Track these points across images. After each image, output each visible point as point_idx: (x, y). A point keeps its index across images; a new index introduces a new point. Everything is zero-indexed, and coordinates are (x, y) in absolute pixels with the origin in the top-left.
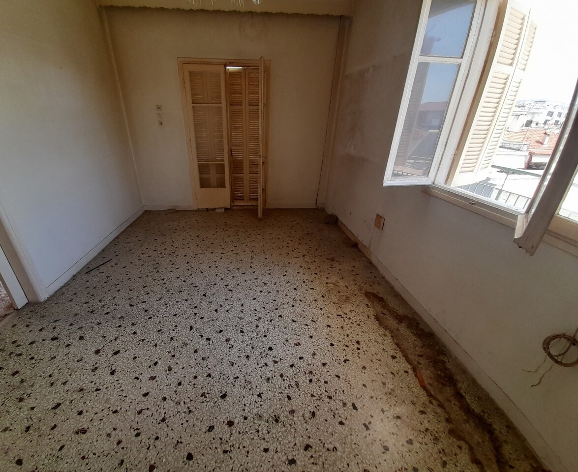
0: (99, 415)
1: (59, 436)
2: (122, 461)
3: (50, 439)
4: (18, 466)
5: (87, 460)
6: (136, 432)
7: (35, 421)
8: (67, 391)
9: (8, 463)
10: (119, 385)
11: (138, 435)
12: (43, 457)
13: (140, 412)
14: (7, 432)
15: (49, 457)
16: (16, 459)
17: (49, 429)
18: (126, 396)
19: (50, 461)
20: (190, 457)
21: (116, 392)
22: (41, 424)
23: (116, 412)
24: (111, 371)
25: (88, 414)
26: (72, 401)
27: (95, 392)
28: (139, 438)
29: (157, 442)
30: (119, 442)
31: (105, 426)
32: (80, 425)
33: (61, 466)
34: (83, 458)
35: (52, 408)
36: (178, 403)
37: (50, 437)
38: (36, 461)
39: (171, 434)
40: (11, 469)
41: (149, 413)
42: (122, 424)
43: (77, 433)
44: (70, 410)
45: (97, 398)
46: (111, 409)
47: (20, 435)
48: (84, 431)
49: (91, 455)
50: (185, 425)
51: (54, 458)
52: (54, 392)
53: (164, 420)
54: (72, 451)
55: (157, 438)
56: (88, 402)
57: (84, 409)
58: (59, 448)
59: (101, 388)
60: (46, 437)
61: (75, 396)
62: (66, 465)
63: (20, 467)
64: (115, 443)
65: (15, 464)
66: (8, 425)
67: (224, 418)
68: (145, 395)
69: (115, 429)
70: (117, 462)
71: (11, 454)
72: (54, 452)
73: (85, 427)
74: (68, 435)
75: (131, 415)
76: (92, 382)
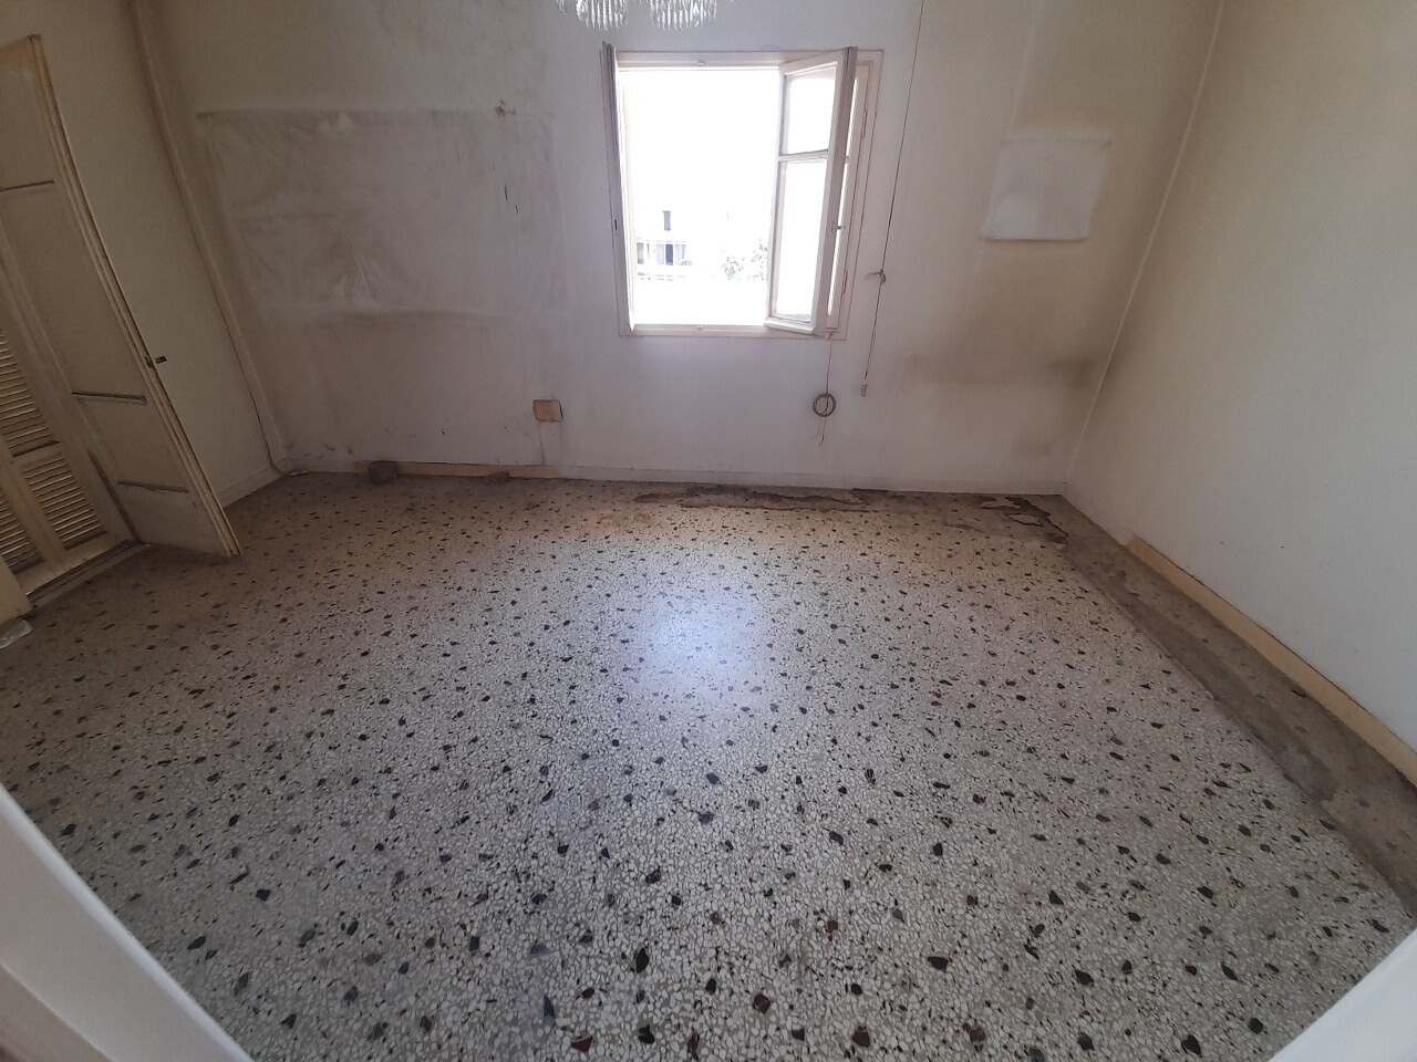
0: (841, 761)
1: (883, 806)
2: (895, 715)
3: (891, 818)
4: (945, 850)
5: (905, 754)
6: (858, 709)
7: (868, 862)
8: (804, 834)
9: (948, 870)
10: (789, 751)
11: (862, 707)
12: (918, 815)
13: (831, 712)
14: (901, 908)
15: (915, 807)
16: (936, 858)
17: (877, 829)
18: (808, 735)
19: (920, 802)
20: (875, 657)
21: (802, 752)
22: (872, 848)
23: (834, 741)
24: (757, 772)
25: (842, 779)
26: (823, 816)
27: (804, 783)
28: (865, 705)
29: (866, 686)
30: (875, 725)
31: (857, 747)
32: (861, 782)
33: (921, 784)
34: (903, 760)
35: (841, 844)
36: (814, 673)
37: (888, 820)
38: (927, 825)
39: (855, 674)
40: (953, 860)
41: (830, 702)
42: (850, 729)
43: (873, 782)
44: (841, 810)
45: (814, 776)
46: (830, 749)
47: (900, 876)
48: (869, 773)
49: (897, 751)
50: (842, 663)
51: (914, 798)
52: (807, 861)
53: (838, 684)
54: (899, 778)
55: (862, 687)
56: (823, 787)
57: (835, 787)
58: (899, 798)
59: (794, 777)
60: (891, 826)
61: (813, 814)
62: (918, 777)
63: (945, 845)
64: (876, 729)
65: (945, 856)
66: (889, 915)
67: (829, 632)
68: (804, 711)
69: (859, 735)
70: (897, 720)
71: (934, 872)
72: (907, 803)
73: (862, 774)
74: (879, 793)
75: (836, 721)
76: (783, 797)
